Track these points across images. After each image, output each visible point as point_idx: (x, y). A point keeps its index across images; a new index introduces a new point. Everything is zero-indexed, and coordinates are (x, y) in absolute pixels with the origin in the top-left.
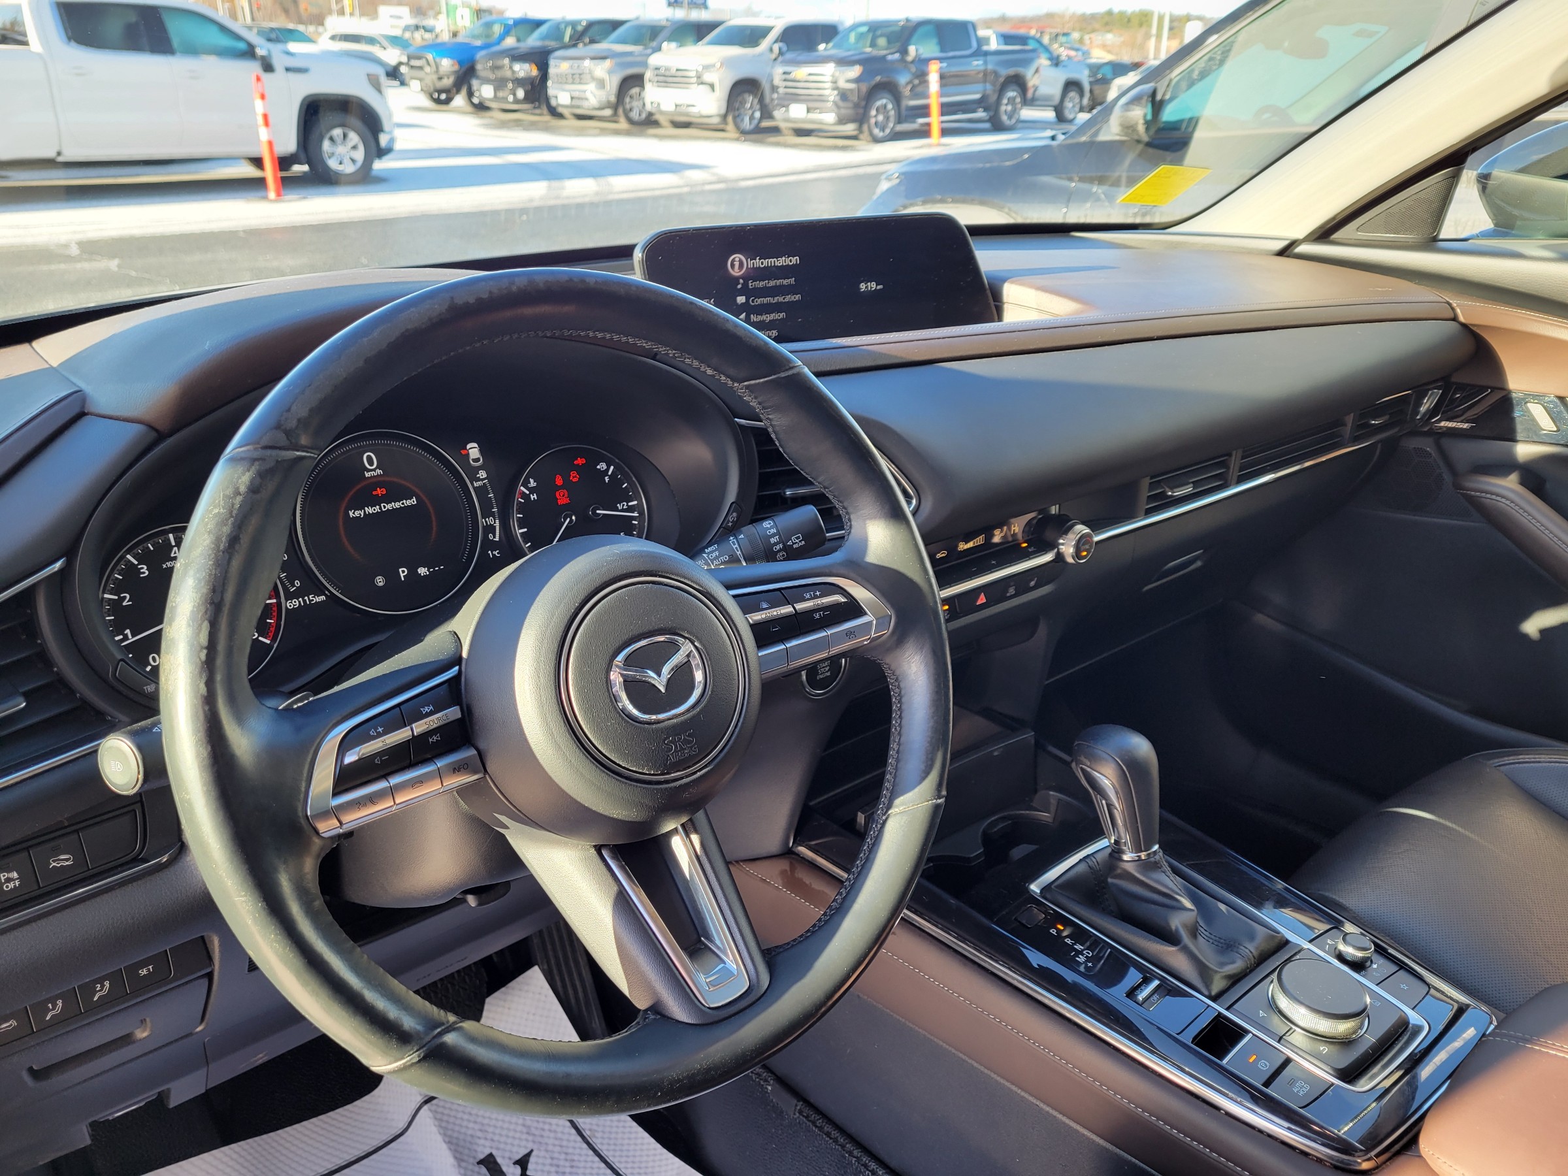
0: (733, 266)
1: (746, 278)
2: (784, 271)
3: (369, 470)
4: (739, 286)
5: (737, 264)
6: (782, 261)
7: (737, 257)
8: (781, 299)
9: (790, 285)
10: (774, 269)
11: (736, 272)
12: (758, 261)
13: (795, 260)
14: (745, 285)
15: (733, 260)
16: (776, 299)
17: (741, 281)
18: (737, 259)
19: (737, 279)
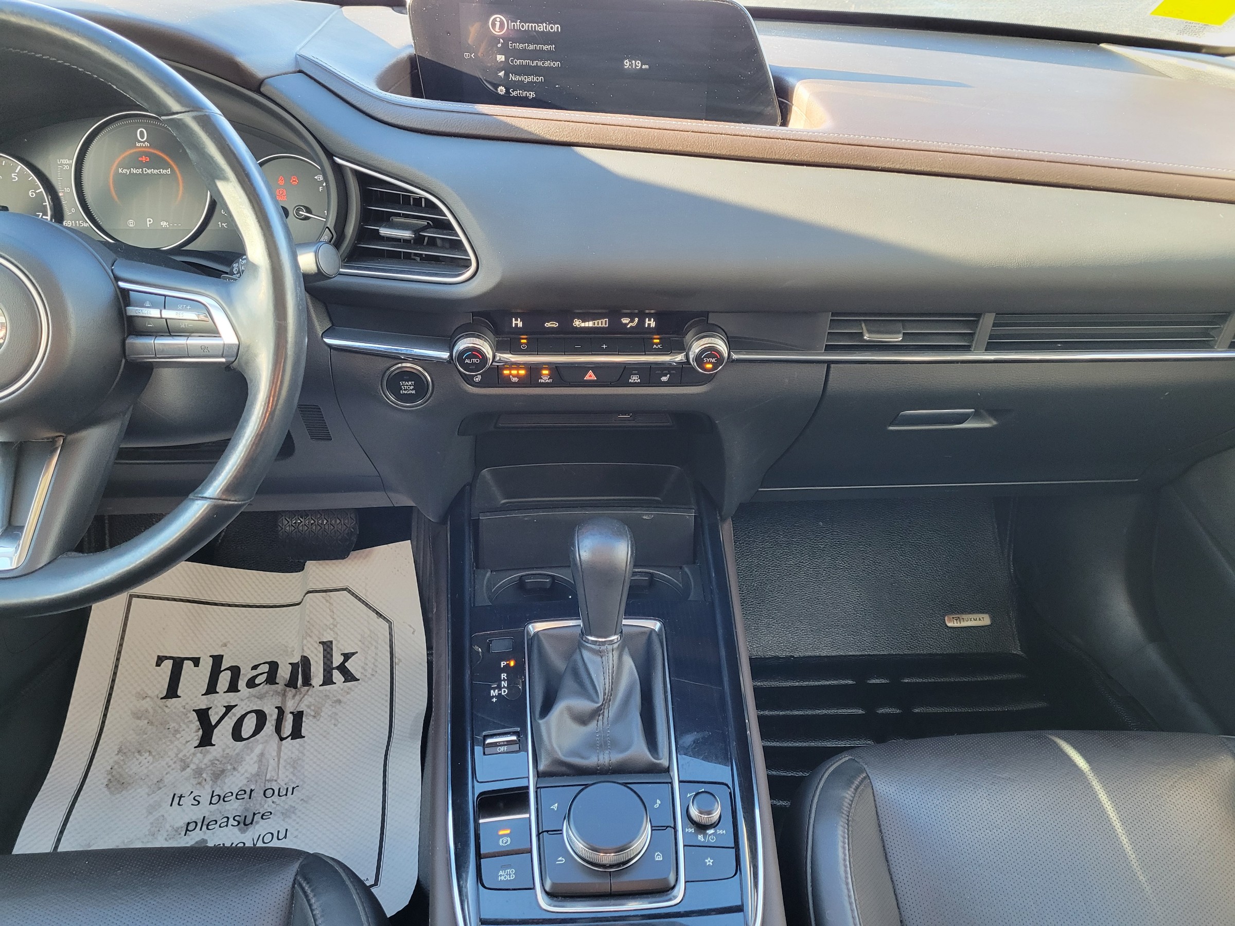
0: (494, 25)
1: (506, 39)
2: (545, 38)
3: (139, 142)
4: (499, 45)
5: (498, 24)
6: (542, 27)
7: (498, 17)
8: (540, 64)
9: (550, 52)
10: (535, 34)
11: (497, 32)
12: (518, 23)
13: (556, 28)
14: (505, 45)
15: (495, 20)
16: (535, 63)
17: (501, 41)
18: (498, 20)
19: (496, 39)
